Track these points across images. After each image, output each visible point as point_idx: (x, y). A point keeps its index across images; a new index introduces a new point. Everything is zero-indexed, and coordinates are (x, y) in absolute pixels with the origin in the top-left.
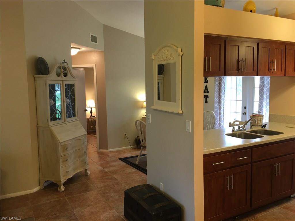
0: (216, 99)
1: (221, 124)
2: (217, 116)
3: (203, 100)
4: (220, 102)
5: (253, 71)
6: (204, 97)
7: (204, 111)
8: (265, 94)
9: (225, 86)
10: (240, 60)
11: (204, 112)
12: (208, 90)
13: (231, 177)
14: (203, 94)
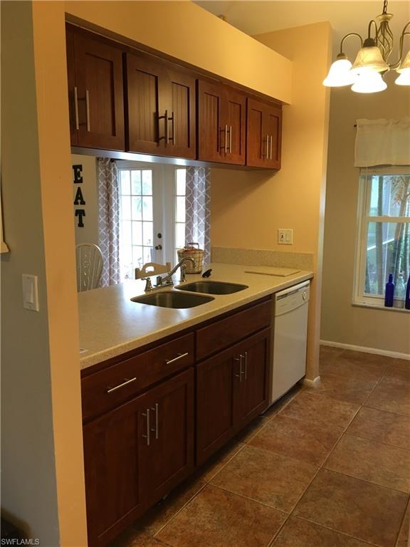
0: (102, 219)
1: (114, 271)
2: (104, 254)
3: (73, 220)
4: (110, 226)
5: (189, 146)
6: (76, 215)
7: (76, 244)
8: (196, 207)
9: (119, 189)
10: (160, 116)
11: (79, 245)
12: (84, 200)
13: (154, 409)
14: (72, 209)
